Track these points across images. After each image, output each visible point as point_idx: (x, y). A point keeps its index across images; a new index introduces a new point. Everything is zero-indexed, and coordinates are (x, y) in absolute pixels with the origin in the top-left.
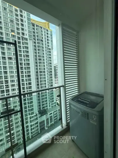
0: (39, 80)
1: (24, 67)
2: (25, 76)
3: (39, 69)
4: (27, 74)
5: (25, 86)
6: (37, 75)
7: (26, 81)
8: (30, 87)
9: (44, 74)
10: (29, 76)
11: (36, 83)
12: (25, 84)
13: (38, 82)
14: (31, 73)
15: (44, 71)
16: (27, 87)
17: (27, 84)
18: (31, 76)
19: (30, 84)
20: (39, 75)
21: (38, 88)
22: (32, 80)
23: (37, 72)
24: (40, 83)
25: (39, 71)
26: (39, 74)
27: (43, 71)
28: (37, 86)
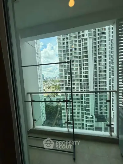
0: (98, 81)
1: (82, 68)
2: (83, 76)
3: (98, 68)
4: (85, 74)
5: (83, 86)
6: (96, 76)
7: (84, 81)
8: (88, 88)
9: (105, 73)
10: (87, 76)
11: (94, 84)
12: (83, 84)
13: (96, 82)
14: (89, 73)
15: (105, 70)
16: (84, 87)
17: (84, 83)
18: (89, 76)
19: (87, 84)
20: (98, 76)
21: (96, 89)
22: (89, 80)
23: (96, 72)
24: (98, 84)
25: (98, 70)
26: (98, 74)
27: (103, 70)
28: (95, 88)
